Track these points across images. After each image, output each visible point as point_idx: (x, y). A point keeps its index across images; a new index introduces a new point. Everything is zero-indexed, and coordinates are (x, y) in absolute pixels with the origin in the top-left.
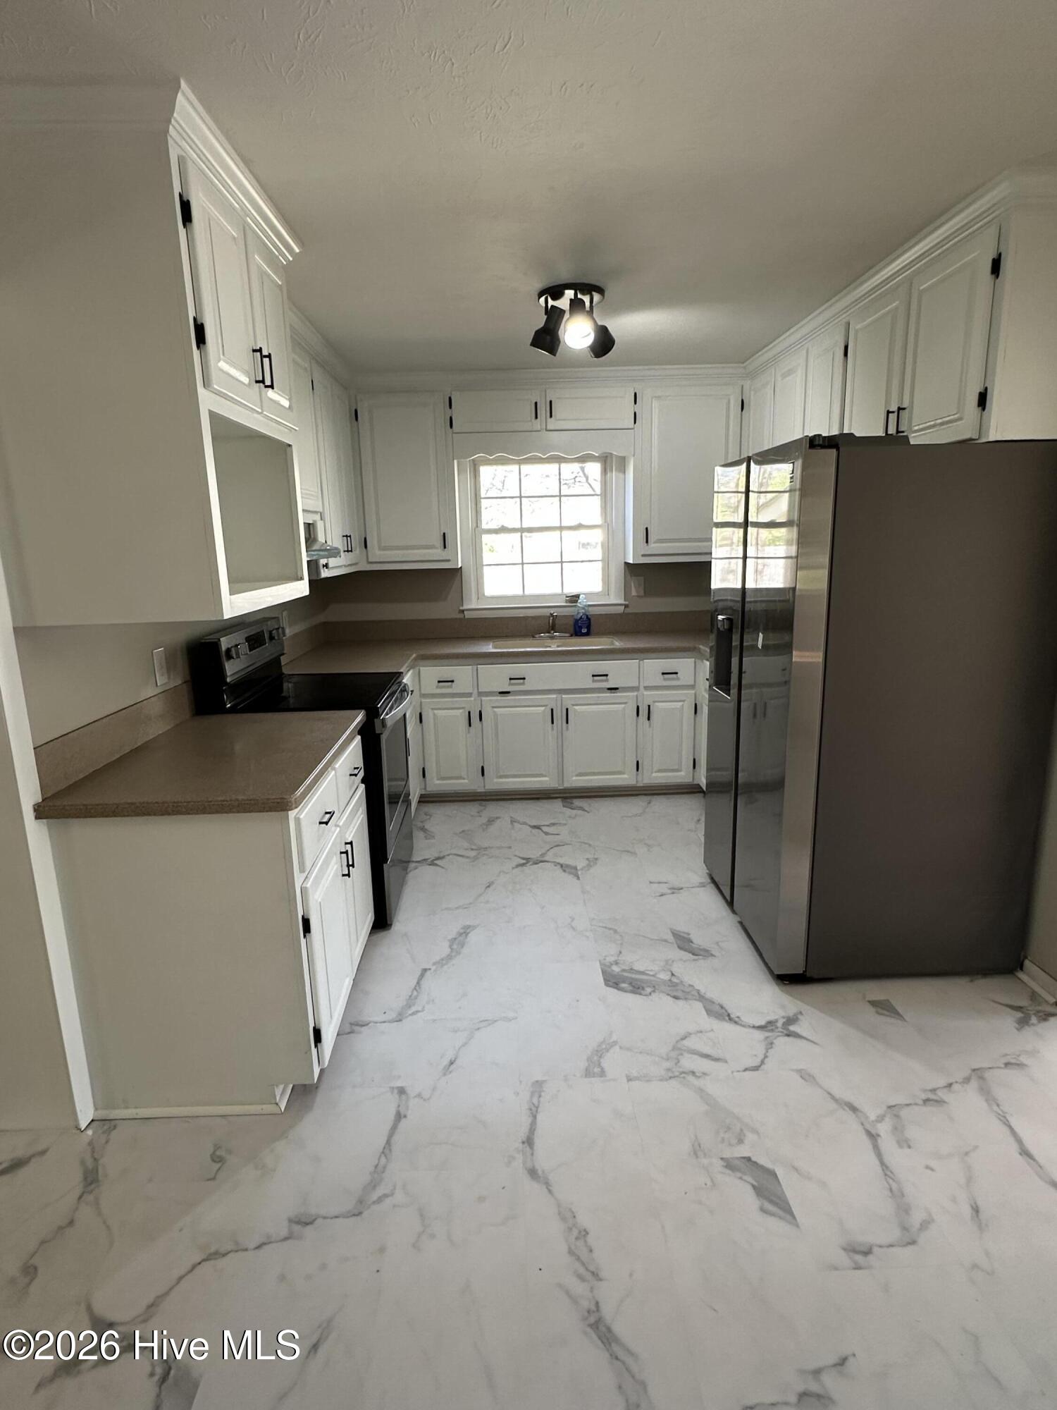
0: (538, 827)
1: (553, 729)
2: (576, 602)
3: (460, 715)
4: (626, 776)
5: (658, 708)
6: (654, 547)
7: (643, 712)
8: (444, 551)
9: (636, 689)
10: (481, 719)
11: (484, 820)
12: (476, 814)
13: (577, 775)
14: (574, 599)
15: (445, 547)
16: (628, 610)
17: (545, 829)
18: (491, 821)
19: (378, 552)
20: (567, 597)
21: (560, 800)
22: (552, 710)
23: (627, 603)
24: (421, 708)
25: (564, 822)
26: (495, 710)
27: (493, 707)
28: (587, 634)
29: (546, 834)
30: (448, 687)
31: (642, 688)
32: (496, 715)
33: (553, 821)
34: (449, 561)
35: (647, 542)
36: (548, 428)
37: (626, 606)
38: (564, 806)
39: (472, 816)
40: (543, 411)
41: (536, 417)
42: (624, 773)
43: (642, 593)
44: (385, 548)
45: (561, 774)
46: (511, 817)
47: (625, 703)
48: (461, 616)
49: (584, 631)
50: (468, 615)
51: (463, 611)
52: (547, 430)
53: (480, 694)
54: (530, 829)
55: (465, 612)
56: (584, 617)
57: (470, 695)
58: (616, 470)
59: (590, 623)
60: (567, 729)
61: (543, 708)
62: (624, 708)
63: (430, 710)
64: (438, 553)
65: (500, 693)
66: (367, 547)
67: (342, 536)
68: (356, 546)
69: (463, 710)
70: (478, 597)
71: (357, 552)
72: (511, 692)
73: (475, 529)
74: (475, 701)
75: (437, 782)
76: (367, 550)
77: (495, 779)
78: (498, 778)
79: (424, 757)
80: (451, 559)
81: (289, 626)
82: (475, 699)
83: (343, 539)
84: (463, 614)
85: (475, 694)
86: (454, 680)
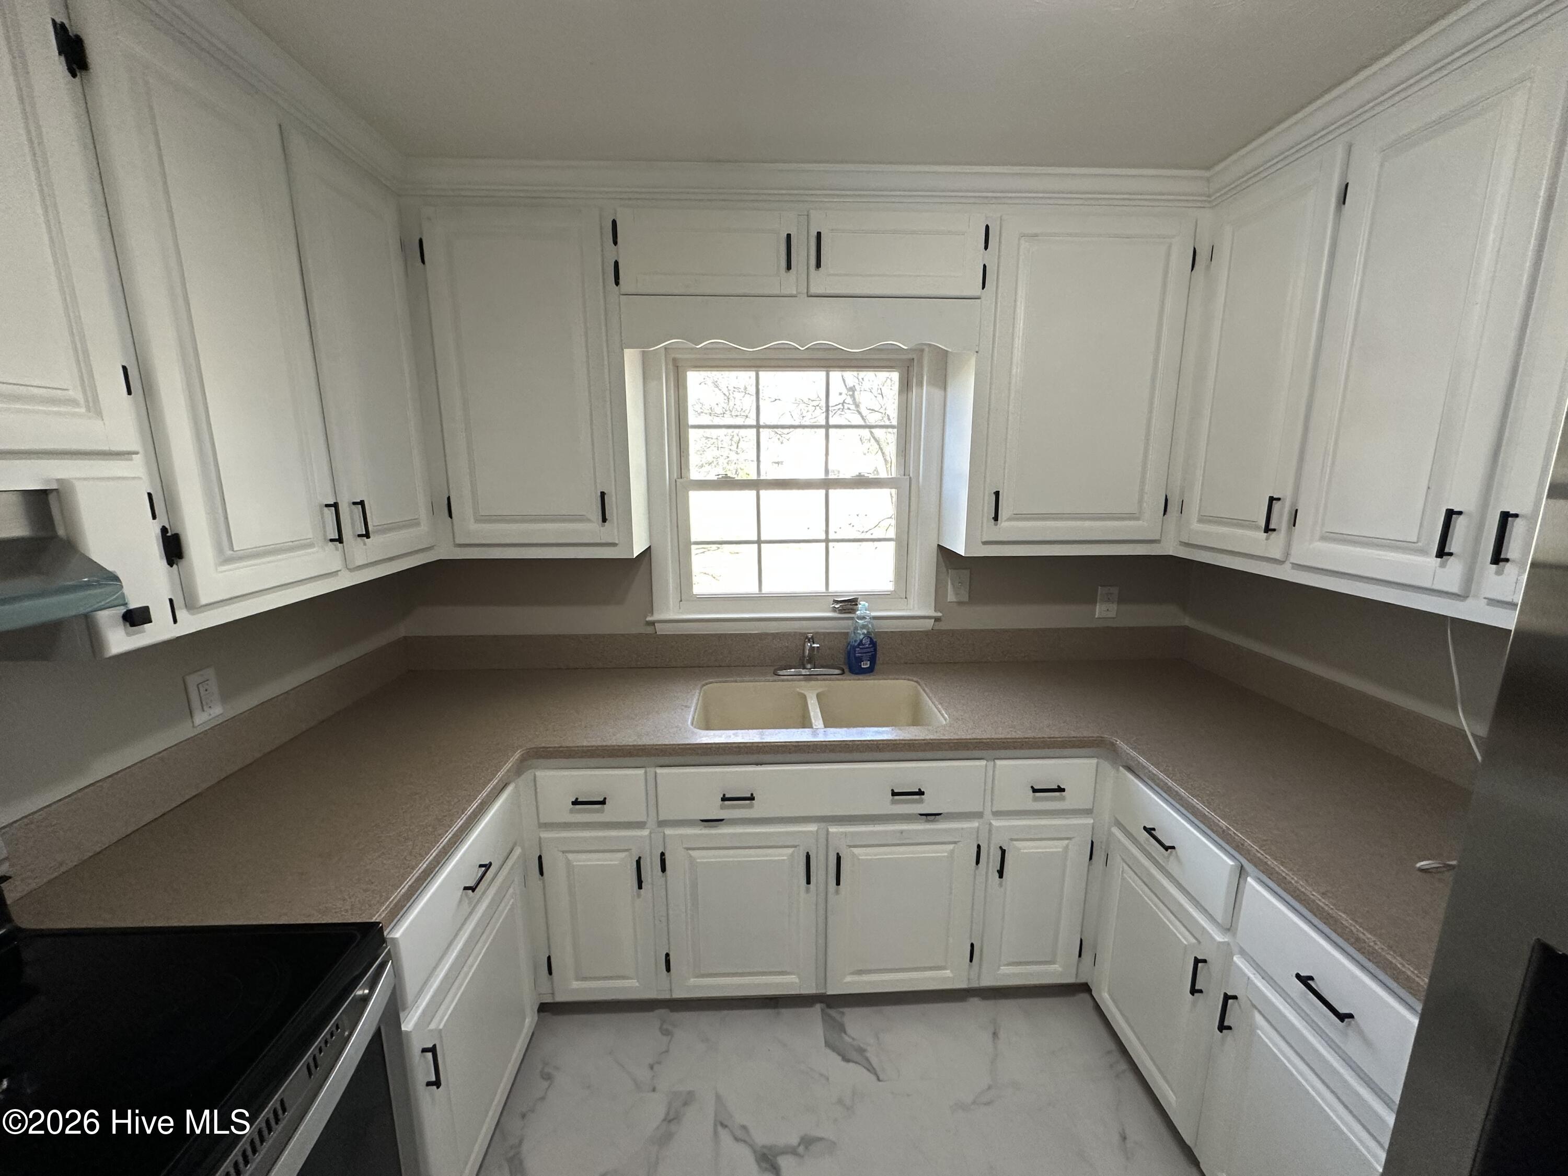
0: (770, 1159)
1: (808, 891)
2: (853, 611)
3: (622, 862)
4: (947, 973)
5: (1021, 850)
6: (1008, 528)
7: (991, 859)
8: (603, 526)
9: (979, 815)
10: (663, 869)
12: (648, 1076)
13: (853, 973)
14: (849, 605)
15: (604, 520)
16: (943, 626)
19: (473, 526)
20: (837, 602)
21: (818, 1007)
22: (808, 855)
23: (939, 614)
24: (541, 851)
26: (691, 852)
27: (688, 849)
28: (870, 670)
30: (597, 811)
31: (988, 813)
32: (692, 861)
33: (807, 1128)
34: (614, 545)
35: (996, 518)
36: (813, 291)
37: (937, 619)
39: (638, 1086)
40: (803, 253)
41: (789, 267)
42: (944, 968)
43: (966, 599)
44: (490, 519)
45: (823, 967)
47: (955, 843)
48: (649, 630)
49: (866, 665)
50: (661, 629)
51: (653, 623)
52: (808, 296)
53: (662, 824)
55: (656, 625)
56: (866, 642)
57: (640, 825)
58: (929, 383)
59: (875, 650)
60: (837, 892)
61: (790, 850)
62: (952, 851)
63: (561, 854)
64: (591, 529)
65: (703, 821)
66: (453, 516)
67: (320, 506)
68: (416, 517)
69: (626, 853)
70: (681, 601)
71: (424, 527)
72: (722, 820)
73: (676, 481)
74: (650, 837)
75: (576, 984)
76: (452, 523)
77: (692, 980)
78: (697, 977)
79: (548, 939)
80: (617, 542)
81: (226, 697)
82: (651, 833)
83: (322, 514)
84: (653, 627)
85: (652, 823)
86: (605, 799)
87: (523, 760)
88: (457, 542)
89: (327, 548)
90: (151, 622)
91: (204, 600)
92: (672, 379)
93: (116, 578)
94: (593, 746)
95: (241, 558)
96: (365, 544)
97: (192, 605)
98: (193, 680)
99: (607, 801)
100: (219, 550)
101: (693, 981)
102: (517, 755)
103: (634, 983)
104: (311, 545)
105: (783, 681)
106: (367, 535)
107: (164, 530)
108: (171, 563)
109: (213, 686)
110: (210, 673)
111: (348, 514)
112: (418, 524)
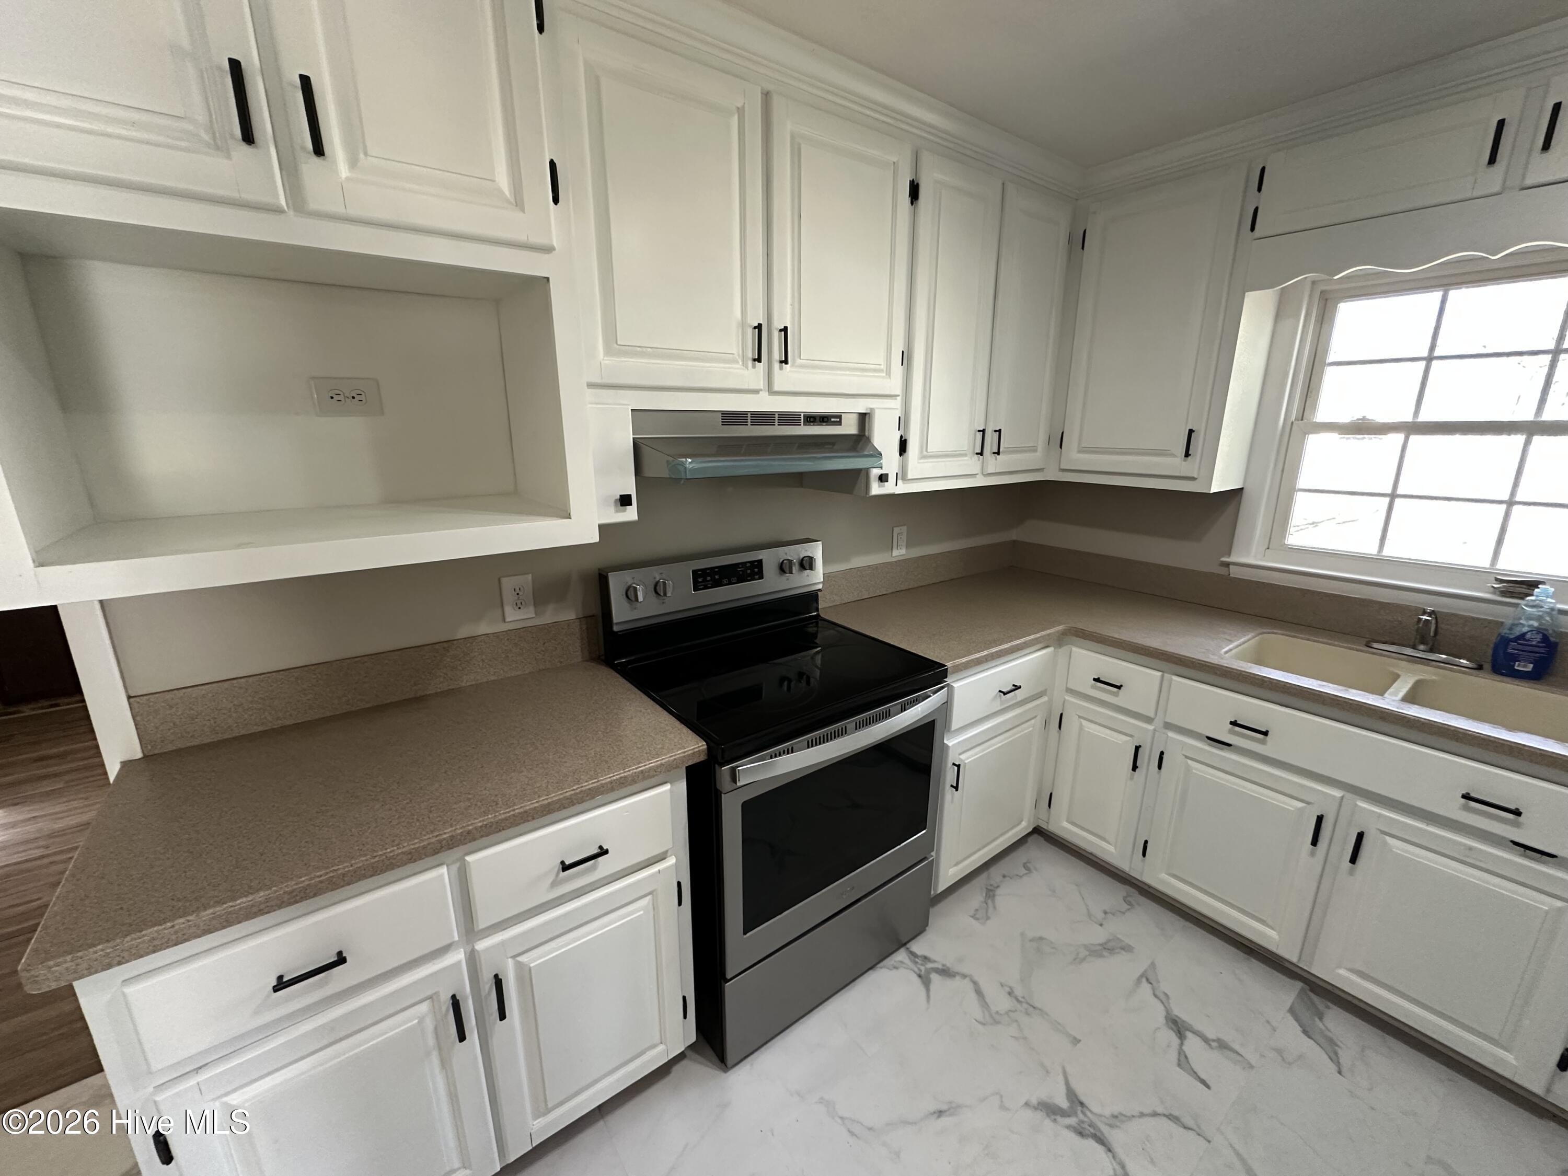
0: (1179, 1027)
2: (1523, 595)
3: (1122, 745)
8: (1185, 461)
10: (1159, 766)
11: (1098, 936)
12: (1100, 915)
14: (1520, 587)
15: (1187, 455)
17: (1193, 1044)
18: (1110, 948)
19: (1077, 456)
20: (1502, 582)
21: (1299, 985)
22: (1320, 819)
24: (1064, 708)
25: (1253, 1058)
26: (1188, 761)
27: (1186, 757)
28: (1533, 676)
29: (1183, 1061)
30: (1112, 693)
33: (1229, 1036)
34: (1193, 479)
36: (1531, 181)
38: (1292, 1011)
39: (1090, 915)
41: (1493, 161)
45: (1311, 947)
46: (1153, 965)
48: (1222, 571)
49: (1524, 666)
50: (1235, 572)
51: (1227, 565)
52: (1521, 190)
53: (1168, 726)
54: (1161, 1020)
55: (1231, 567)
56: (1535, 637)
57: (1148, 720)
60: (1351, 872)
61: (1300, 804)
63: (1078, 718)
64: (1175, 464)
65: (1209, 738)
66: (1063, 447)
67: (975, 431)
68: (1035, 445)
69: (1129, 738)
70: (1268, 548)
71: (1039, 454)
72: (1229, 745)
73: (1292, 423)
74: (1154, 734)
75: (1065, 824)
76: (1061, 452)
77: (1164, 874)
78: (1168, 874)
79: (1054, 779)
80: (1196, 477)
81: (908, 546)
82: (1155, 730)
83: (975, 435)
84: (1227, 569)
85: (1158, 722)
86: (1122, 686)
87: (1065, 633)
88: (1062, 467)
89: (973, 459)
90: (887, 481)
91: (910, 477)
92: (1314, 314)
93: (881, 455)
94: (1121, 640)
95: (931, 457)
96: (996, 459)
97: (904, 479)
98: (896, 530)
99: (1122, 688)
100: (921, 452)
101: (1164, 876)
102: (1061, 628)
103: (1111, 848)
104: (965, 455)
105: (1374, 654)
106: (998, 453)
107: (901, 437)
108: (901, 455)
109: (904, 537)
110: (904, 529)
111: (991, 438)
112: (1035, 451)
